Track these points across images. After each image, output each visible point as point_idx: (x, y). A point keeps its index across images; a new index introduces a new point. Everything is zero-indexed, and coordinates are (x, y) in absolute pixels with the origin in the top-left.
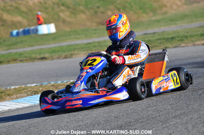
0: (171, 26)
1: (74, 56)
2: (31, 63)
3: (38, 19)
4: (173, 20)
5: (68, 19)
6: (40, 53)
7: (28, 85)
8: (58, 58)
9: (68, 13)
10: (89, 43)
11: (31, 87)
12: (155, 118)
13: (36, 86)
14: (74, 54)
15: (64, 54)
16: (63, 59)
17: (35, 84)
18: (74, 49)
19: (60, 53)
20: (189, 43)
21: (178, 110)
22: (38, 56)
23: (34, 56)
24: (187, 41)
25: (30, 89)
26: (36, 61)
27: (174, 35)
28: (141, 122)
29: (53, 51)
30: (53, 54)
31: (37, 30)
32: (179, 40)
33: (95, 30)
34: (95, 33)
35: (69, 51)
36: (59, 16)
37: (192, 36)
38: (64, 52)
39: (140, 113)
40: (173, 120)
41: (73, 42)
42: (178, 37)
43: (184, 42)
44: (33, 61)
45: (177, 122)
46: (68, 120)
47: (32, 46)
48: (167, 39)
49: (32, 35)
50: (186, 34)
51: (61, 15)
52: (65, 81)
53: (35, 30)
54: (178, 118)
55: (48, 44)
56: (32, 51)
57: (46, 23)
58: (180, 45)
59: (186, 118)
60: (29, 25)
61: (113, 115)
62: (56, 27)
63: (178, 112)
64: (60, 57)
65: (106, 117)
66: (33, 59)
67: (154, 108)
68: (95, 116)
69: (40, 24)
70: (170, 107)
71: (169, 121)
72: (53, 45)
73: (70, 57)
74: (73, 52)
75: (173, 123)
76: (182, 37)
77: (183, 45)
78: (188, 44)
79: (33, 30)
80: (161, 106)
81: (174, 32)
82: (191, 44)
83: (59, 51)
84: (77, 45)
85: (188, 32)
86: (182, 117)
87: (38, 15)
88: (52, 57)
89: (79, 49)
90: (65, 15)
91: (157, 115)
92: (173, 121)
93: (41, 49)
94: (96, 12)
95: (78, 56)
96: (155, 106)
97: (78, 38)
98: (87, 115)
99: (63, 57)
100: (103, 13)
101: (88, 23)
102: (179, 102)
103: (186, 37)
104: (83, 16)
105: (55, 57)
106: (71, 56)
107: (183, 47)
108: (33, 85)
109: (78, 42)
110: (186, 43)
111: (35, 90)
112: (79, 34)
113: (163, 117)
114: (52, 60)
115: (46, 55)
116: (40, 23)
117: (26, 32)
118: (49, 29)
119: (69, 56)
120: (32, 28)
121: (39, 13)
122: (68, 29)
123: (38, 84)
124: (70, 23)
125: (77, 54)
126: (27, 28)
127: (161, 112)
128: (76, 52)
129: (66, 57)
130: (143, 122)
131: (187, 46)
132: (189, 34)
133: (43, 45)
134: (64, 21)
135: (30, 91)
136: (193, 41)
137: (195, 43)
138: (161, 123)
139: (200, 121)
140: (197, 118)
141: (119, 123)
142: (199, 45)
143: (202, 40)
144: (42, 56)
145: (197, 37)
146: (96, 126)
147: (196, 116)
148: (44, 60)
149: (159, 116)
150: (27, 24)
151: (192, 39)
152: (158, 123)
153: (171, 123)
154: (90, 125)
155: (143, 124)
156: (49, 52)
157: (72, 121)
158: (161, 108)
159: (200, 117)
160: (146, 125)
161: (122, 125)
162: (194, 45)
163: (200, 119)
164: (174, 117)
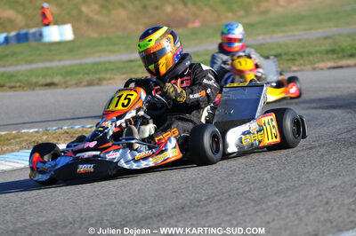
0: (275, 35)
1: (105, 82)
2: (30, 93)
3: (44, 15)
4: (279, 24)
5: (96, 17)
6: (45, 76)
7: (23, 131)
8: (77, 85)
9: (95, 7)
10: (131, 61)
11: (27, 134)
12: (242, 194)
13: (37, 132)
14: (105, 79)
15: (87, 79)
16: (85, 86)
17: (36, 130)
18: (106, 70)
19: (81, 76)
20: (305, 65)
21: (282, 181)
22: (42, 81)
23: (34, 80)
24: (302, 62)
25: (26, 138)
26: (38, 88)
27: (279, 51)
28: (218, 201)
29: (69, 72)
30: (68, 78)
31: (41, 35)
32: (288, 60)
35: (95, 73)
36: (81, 12)
37: (310, 53)
38: (88, 74)
39: (217, 184)
40: (274, 198)
41: (105, 58)
42: (285, 54)
43: (297, 63)
44: (33, 89)
45: (280, 203)
46: (91, 194)
47: (31, 62)
49: (33, 43)
50: (300, 50)
51: (84, 8)
52: (88, 126)
53: (37, 35)
54: (283, 195)
55: (60, 60)
56: (31, 71)
57: (56, 23)
58: (290, 67)
59: (296, 195)
60: (28, 26)
61: (170, 187)
62: (75, 30)
63: (283, 185)
64: (81, 82)
65: (157, 191)
66: (32, 86)
67: (242, 176)
68: (138, 187)
69: (47, 25)
70: (268, 176)
71: (266, 200)
72: (68, 62)
73: (98, 84)
74: (103, 76)
75: (274, 203)
76: (293, 55)
77: (294, 68)
78: (303, 67)
79: (34, 34)
80: (253, 174)
81: (280, 46)
82: (309, 67)
83: (78, 74)
84: (110, 62)
85: (303, 47)
86: (290, 193)
87: (43, 8)
88: (65, 83)
89: (113, 70)
90: (90, 9)
91: (247, 189)
92: (273, 201)
93: (47, 68)
94: (145, 7)
95: (111, 82)
96: (244, 173)
97: (111, 52)
98: (124, 185)
100: (157, 8)
101: (131, 26)
102: (285, 168)
103: (300, 54)
104: (123, 14)
105: (73, 82)
106: (100, 81)
107: (295, 72)
108: (32, 131)
109: (112, 58)
110: (300, 65)
111: (34, 139)
112: (114, 44)
113: (257, 193)
114: (67, 87)
115: (56, 80)
116: (46, 22)
117: (22, 38)
118: (61, 34)
119: (96, 82)
120: (33, 30)
121: (46, 5)
122: (95, 35)
123: (41, 130)
124: (98, 25)
125: (110, 79)
126: (23, 31)
127: (253, 183)
128: (108, 76)
129: (90, 84)
130: (222, 200)
131: (302, 70)
132: (306, 50)
133: (51, 60)
134: (89, 21)
135: (27, 140)
136: (311, 63)
137: (316, 65)
138: (252, 204)
139: (321, 201)
140: (315, 197)
141: (180, 201)
142: (322, 69)
143: (329, 60)
144: (49, 80)
145: (319, 55)
146: (140, 205)
147: (313, 192)
148: (52, 87)
149: (250, 191)
150: (23, 24)
151: (311, 58)
152: (247, 203)
153: (270, 204)
154: (129, 203)
155: (222, 203)
156: (61, 75)
157: (97, 196)
158: (254, 177)
159: (320, 195)
160: (226, 206)
161: (185, 204)
162: (314, 69)
163: (319, 198)
164: (275, 194)
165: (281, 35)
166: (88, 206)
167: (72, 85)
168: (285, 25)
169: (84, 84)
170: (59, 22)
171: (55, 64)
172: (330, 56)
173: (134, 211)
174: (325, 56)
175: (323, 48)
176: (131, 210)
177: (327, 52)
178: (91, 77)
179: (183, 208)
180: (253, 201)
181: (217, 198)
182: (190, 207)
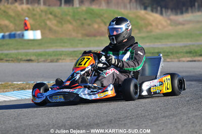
1: (60, 61)
3: (25, 25)
5: (55, 28)
6: (26, 55)
7: (15, 83)
8: (44, 61)
9: (55, 22)
10: (74, 51)
11: (17, 84)
12: (144, 116)
14: (60, 59)
15: (50, 58)
16: (49, 62)
18: (61, 55)
19: (47, 57)
20: (174, 58)
21: (166, 112)
22: (25, 58)
23: (20, 57)
24: (172, 57)
25: (16, 86)
26: (22, 62)
27: (160, 51)
28: (131, 119)
29: (40, 55)
30: (39, 58)
31: (23, 35)
32: (165, 55)
33: (81, 40)
34: (81, 43)
35: (55, 55)
36: (46, 24)
37: (177, 53)
38: (51, 56)
39: (129, 111)
40: (164, 119)
41: (60, 49)
42: (163, 52)
43: (169, 57)
44: (19, 62)
45: (166, 121)
47: (17, 49)
48: (153, 53)
49: (17, 38)
50: (171, 51)
51: (48, 22)
53: (21, 35)
54: (167, 118)
55: (34, 49)
57: (32, 29)
59: (175, 118)
60: (16, 30)
61: (102, 111)
62: (42, 34)
63: (167, 113)
64: (47, 60)
65: (94, 113)
66: (19, 60)
67: (143, 108)
68: (84, 111)
69: (27, 30)
70: (158, 109)
71: (158, 120)
72: (39, 50)
73: (56, 62)
74: (59, 57)
76: (168, 53)
77: (168, 60)
78: (173, 60)
79: (19, 34)
81: (159, 48)
82: (176, 60)
83: (45, 55)
84: (63, 51)
86: (171, 117)
87: (25, 20)
88: (38, 60)
89: (65, 55)
90: (52, 23)
91: (147, 114)
94: (83, 24)
95: (64, 61)
97: (63, 46)
99: (49, 61)
100: (89, 25)
101: (74, 34)
102: (168, 105)
103: (172, 53)
104: (70, 27)
105: (43, 60)
106: (57, 60)
107: (168, 62)
108: (19, 83)
109: (63, 49)
110: (171, 58)
111: (21, 86)
112: (64, 43)
113: (152, 116)
114: (38, 62)
115: (33, 58)
116: (26, 28)
117: (12, 36)
118: (34, 35)
119: (55, 60)
120: (19, 32)
121: (27, 18)
123: (25, 83)
124: (55, 32)
125: (64, 59)
126: (13, 33)
127: (150, 112)
128: (62, 58)
129: (52, 61)
133: (29, 49)
134: (50, 30)
135: (17, 87)
136: (178, 58)
137: (181, 59)
138: (150, 121)
139: (189, 122)
140: (186, 120)
141: (109, 118)
142: (184, 61)
143: (188, 57)
144: (28, 58)
145: (182, 54)
146: (86, 119)
147: (185, 117)
148: (30, 62)
149: (148, 115)
150: (13, 28)
151: (178, 55)
152: (147, 121)
153: (160, 122)
154: (80, 118)
155: (133, 120)
156: (36, 56)
157: (61, 114)
158: (150, 109)
159: (189, 119)
160: (135, 122)
161: (112, 120)
162: (179, 61)
163: (189, 120)
164: (163, 117)
165: (159, 44)
166: (55, 118)
167: (42, 61)
168: (161, 39)
169: (48, 61)
170: (34, 29)
171: (31, 51)
172: (188, 55)
173: (83, 122)
174: (185, 55)
175: (185, 51)
176: (81, 121)
177: (187, 53)
178: (52, 58)
179: (111, 121)
180: (151, 120)
181: (130, 118)
182: (115, 121)
